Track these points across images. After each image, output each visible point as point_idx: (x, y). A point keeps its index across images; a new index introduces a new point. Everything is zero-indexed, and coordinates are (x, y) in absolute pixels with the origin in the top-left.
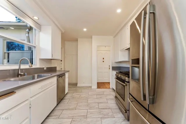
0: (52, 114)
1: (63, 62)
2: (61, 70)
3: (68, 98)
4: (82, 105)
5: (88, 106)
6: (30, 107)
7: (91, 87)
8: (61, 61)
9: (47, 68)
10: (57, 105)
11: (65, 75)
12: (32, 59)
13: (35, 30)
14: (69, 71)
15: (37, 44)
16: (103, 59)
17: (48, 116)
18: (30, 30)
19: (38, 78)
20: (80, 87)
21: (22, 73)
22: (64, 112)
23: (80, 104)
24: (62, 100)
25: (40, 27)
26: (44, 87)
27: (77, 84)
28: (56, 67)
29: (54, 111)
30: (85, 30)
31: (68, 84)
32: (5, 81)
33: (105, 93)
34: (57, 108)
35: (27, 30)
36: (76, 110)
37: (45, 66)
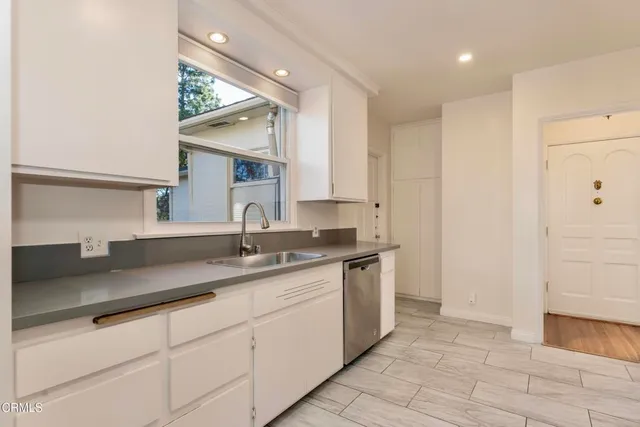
0: (323, 393)
1: (382, 211)
2: (375, 240)
3: (389, 354)
4: (442, 398)
5: (466, 411)
6: (253, 348)
7: (507, 330)
8: (377, 206)
9: (321, 231)
10: (346, 367)
11: (377, 260)
12: (279, 202)
13: (285, 110)
14: (399, 247)
15: (289, 155)
16: (598, 185)
17: (310, 395)
18: (275, 114)
19: (288, 261)
20: (448, 321)
21: (249, 247)
22: (364, 400)
23: (432, 392)
24: (365, 353)
25: (298, 98)
26: (294, 294)
27: (440, 305)
28: (355, 229)
29: (331, 386)
30: (465, 58)
31: (397, 298)
32: (211, 263)
33: (586, 379)
34: (343, 379)
35: (270, 116)
36: (407, 410)
37: (315, 226)
